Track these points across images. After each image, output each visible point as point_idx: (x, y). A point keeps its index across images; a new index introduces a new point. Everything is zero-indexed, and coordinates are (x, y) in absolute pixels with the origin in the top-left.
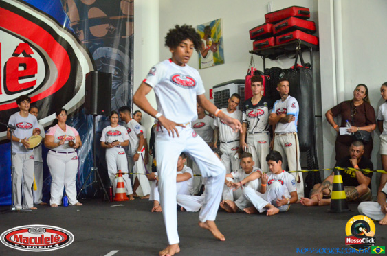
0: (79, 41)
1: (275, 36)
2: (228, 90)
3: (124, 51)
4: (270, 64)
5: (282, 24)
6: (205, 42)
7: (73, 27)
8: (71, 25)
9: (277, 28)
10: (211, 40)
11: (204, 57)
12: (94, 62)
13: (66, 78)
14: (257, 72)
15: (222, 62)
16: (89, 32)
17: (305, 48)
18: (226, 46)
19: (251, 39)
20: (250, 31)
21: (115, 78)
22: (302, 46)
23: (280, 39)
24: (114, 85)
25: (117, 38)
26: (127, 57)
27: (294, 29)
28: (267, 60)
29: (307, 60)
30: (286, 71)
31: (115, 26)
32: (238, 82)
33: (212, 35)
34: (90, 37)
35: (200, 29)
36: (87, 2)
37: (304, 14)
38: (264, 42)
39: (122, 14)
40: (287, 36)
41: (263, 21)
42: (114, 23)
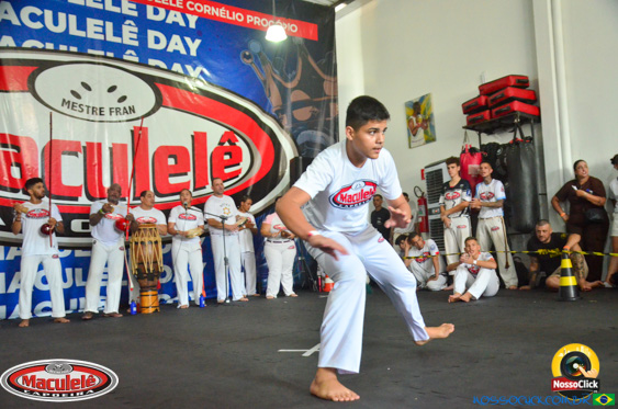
0: (281, 126)
1: (490, 109)
2: (441, 170)
4: (487, 139)
5: (498, 95)
6: (414, 119)
7: (276, 112)
8: (273, 111)
9: (493, 100)
10: (420, 117)
11: (414, 135)
12: (298, 147)
13: (270, 165)
14: (472, 150)
15: (434, 140)
16: (293, 116)
17: (525, 121)
18: (438, 122)
19: (465, 113)
20: (463, 105)
22: (521, 117)
23: (498, 113)
25: (321, 120)
27: (511, 100)
28: (483, 135)
29: (527, 132)
30: (504, 146)
31: (318, 107)
33: (422, 112)
34: (294, 120)
35: (408, 105)
36: (289, 85)
37: (522, 83)
38: (478, 116)
39: (325, 95)
40: (504, 108)
41: (477, 93)
42: (317, 105)
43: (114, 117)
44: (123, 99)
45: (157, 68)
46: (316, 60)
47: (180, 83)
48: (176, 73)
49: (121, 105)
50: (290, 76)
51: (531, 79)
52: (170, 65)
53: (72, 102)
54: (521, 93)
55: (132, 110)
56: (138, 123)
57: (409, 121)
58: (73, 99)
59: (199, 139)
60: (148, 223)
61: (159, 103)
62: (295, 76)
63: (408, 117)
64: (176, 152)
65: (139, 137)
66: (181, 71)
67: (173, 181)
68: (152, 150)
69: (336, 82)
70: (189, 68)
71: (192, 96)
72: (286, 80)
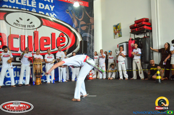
0: (77, 31)
1: (138, 28)
2: (123, 45)
3: (91, 34)
4: (137, 36)
5: (140, 24)
6: (116, 30)
8: (75, 27)
9: (138, 25)
10: (118, 30)
11: (116, 35)
12: (82, 38)
14: (132, 39)
15: (121, 36)
17: (147, 31)
18: (123, 31)
19: (130, 29)
20: (130, 26)
21: (88, 42)
23: (140, 29)
24: (88, 44)
25: (89, 30)
26: (92, 36)
27: (144, 25)
28: (135, 35)
29: (148, 35)
30: (141, 38)
31: (88, 26)
32: (126, 42)
33: (118, 28)
34: (81, 30)
35: (114, 26)
36: (80, 20)
37: (147, 20)
38: (134, 30)
39: (90, 23)
40: (142, 28)
41: (134, 23)
42: (88, 25)
43: (29, 28)
44: (31, 23)
45: (41, 14)
46: (88, 12)
47: (48, 19)
48: (47, 16)
49: (31, 25)
50: (80, 17)
51: (149, 19)
52: (45, 13)
53: (17, 23)
54: (147, 23)
55: (34, 26)
56: (35, 30)
57: (114, 31)
58: (17, 22)
59: (53, 35)
60: (39, 59)
61: (42, 24)
62: (82, 17)
63: (114, 30)
64: (47, 39)
65: (36, 34)
66: (48, 15)
67: (45, 47)
68: (39, 38)
69: (93, 19)
70: (51, 14)
71: (51, 22)
72: (79, 18)
